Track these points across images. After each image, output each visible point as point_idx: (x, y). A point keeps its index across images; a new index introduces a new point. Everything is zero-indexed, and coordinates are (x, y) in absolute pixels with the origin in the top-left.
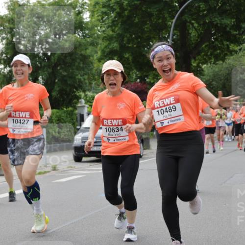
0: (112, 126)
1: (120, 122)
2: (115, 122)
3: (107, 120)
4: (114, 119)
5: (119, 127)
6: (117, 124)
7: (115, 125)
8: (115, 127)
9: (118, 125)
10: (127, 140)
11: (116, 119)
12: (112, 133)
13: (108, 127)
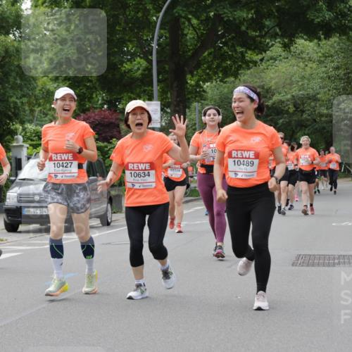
0: (139, 170)
1: (147, 166)
2: (142, 166)
3: (133, 163)
4: (140, 163)
5: (146, 172)
6: (144, 168)
7: (142, 170)
8: (141, 172)
9: (145, 170)
10: (153, 187)
11: (143, 163)
12: (137, 178)
13: (133, 172)
